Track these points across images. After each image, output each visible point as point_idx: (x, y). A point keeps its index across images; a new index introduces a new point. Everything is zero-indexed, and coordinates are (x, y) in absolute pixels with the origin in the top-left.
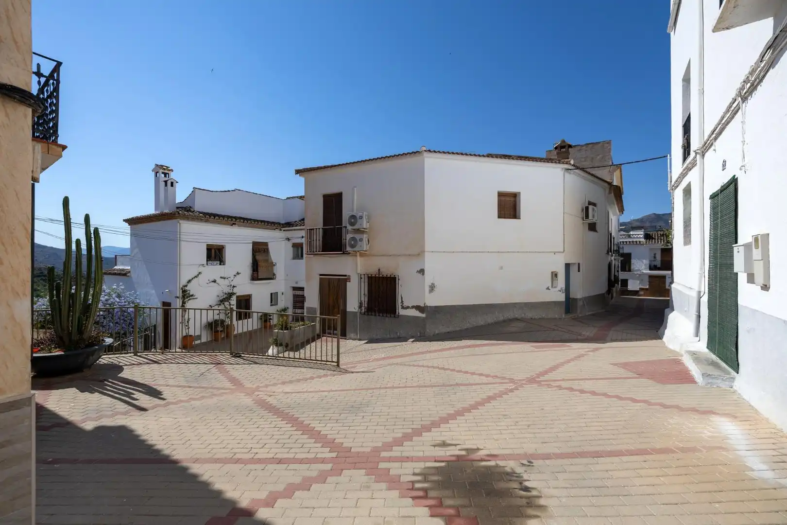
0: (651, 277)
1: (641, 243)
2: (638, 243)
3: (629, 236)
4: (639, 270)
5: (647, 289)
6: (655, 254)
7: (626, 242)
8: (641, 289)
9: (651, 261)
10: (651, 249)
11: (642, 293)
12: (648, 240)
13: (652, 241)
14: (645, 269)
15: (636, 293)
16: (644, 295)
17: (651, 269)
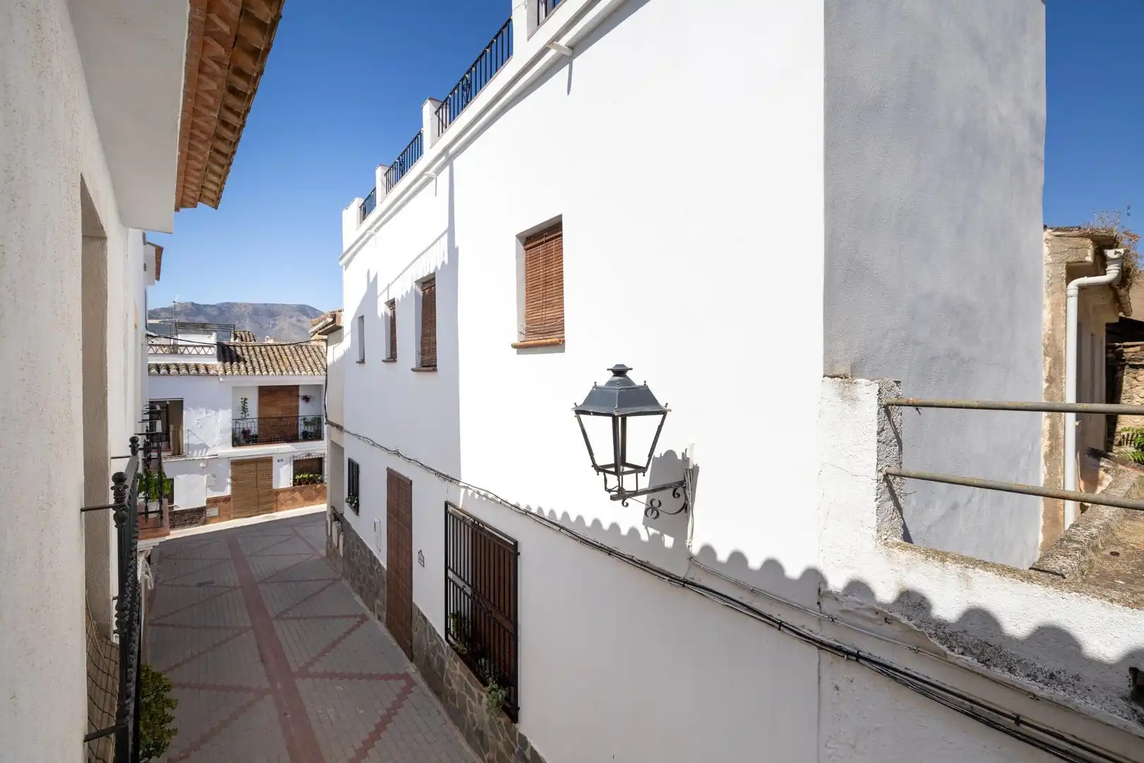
0: (237, 464)
1: (212, 372)
2: (202, 371)
3: (174, 350)
4: (204, 446)
5: (227, 499)
6: (245, 401)
7: (167, 367)
8: (213, 502)
9: (236, 421)
10: (235, 389)
11: (213, 512)
12: (228, 363)
13: (239, 368)
14: (222, 443)
15: (197, 516)
16: (219, 518)
17: (236, 442)
